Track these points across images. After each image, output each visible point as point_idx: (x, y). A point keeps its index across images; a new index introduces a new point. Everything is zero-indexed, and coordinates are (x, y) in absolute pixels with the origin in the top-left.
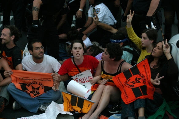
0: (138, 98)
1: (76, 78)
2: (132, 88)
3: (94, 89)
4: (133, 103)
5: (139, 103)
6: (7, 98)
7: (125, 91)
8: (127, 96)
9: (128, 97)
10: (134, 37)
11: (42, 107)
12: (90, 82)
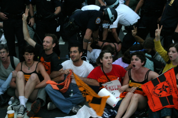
1: (106, 85)
3: (122, 96)
4: (160, 111)
5: (166, 112)
6: (44, 100)
7: (152, 99)
8: (154, 104)
10: (161, 49)
11: (75, 109)
12: (119, 90)
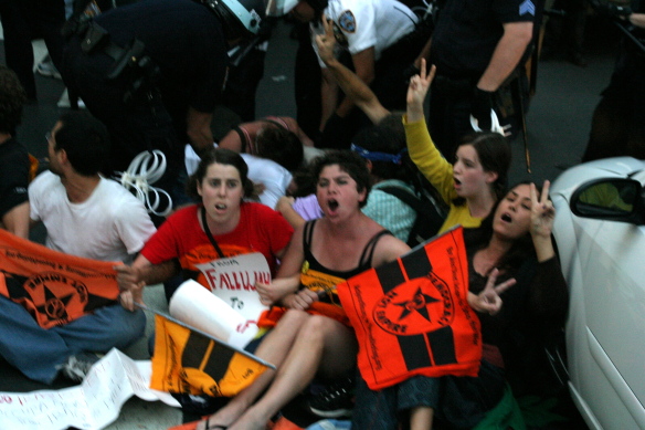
0: (414, 372)
2: (398, 337)
3: (268, 322)
4: (396, 387)
5: (416, 389)
7: (373, 341)
8: (378, 363)
9: (382, 366)
11: (75, 366)
12: (260, 293)
